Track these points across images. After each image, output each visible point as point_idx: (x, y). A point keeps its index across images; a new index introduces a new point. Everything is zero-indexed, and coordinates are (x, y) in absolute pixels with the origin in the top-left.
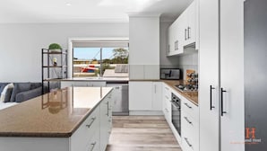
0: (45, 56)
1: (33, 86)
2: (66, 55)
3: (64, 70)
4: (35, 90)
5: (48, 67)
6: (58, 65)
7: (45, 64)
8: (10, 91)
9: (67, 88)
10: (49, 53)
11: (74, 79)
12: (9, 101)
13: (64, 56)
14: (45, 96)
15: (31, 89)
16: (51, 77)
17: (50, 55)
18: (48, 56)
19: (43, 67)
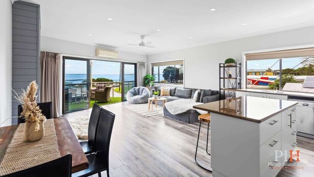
0: (222, 69)
1: (213, 93)
2: (240, 68)
3: (238, 81)
4: (214, 96)
5: (224, 78)
6: (232, 77)
7: (222, 76)
8: (199, 94)
9: (240, 98)
10: (224, 67)
11: (248, 90)
12: (199, 102)
13: (238, 69)
14: (222, 101)
15: (212, 95)
16: (226, 87)
17: (225, 68)
18: (224, 69)
19: (220, 78)
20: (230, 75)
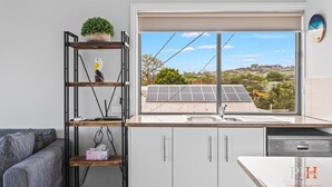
5: (76, 85)
16: (83, 115)
17: (80, 51)
18: (76, 56)
19: (67, 84)
20: (98, 73)
